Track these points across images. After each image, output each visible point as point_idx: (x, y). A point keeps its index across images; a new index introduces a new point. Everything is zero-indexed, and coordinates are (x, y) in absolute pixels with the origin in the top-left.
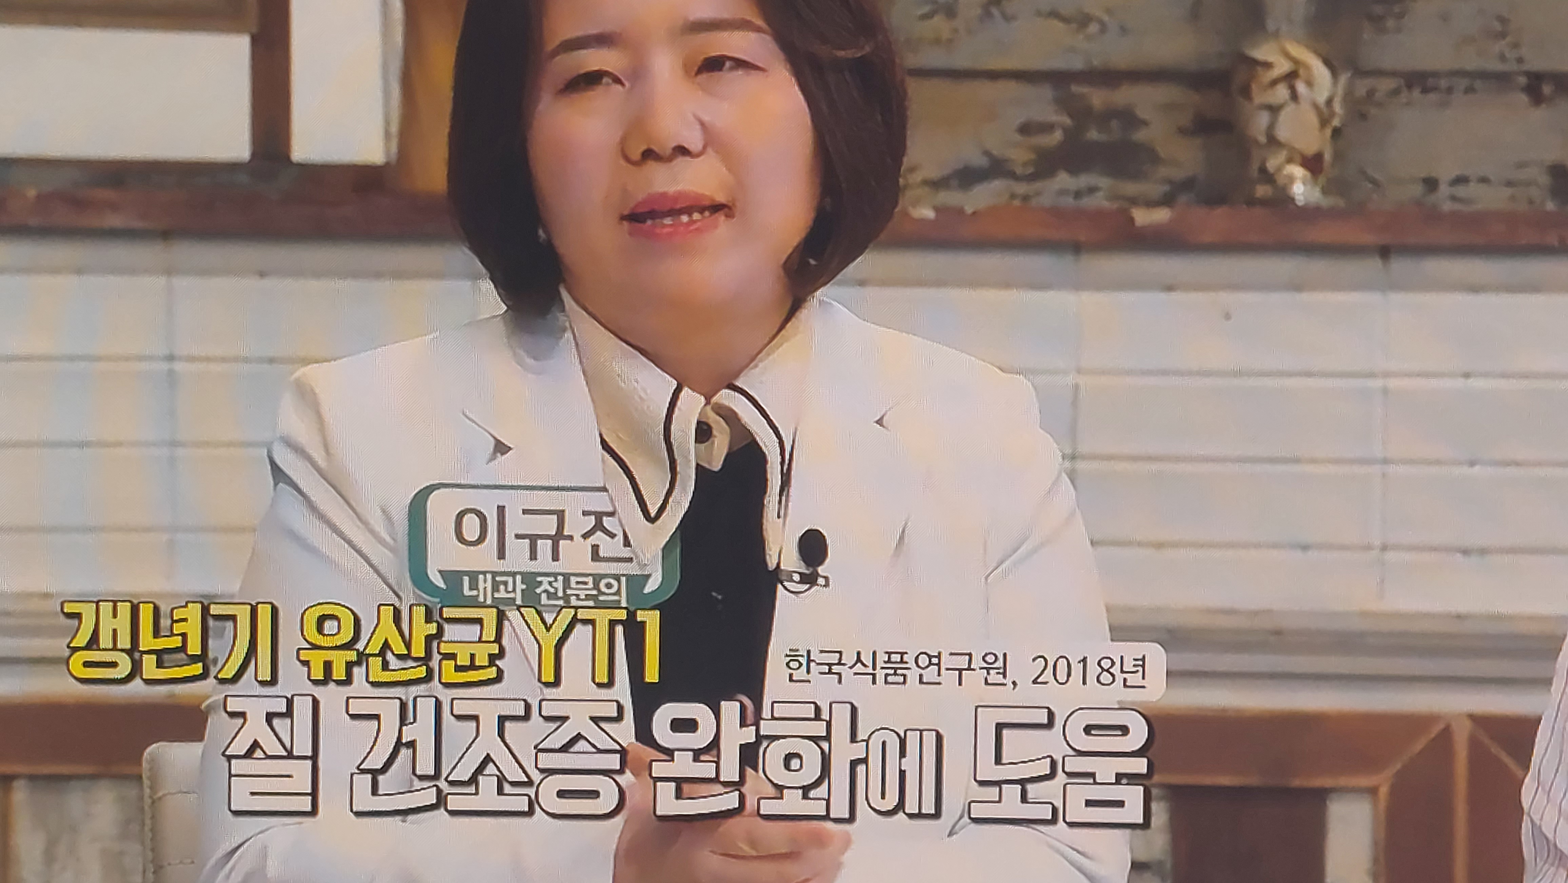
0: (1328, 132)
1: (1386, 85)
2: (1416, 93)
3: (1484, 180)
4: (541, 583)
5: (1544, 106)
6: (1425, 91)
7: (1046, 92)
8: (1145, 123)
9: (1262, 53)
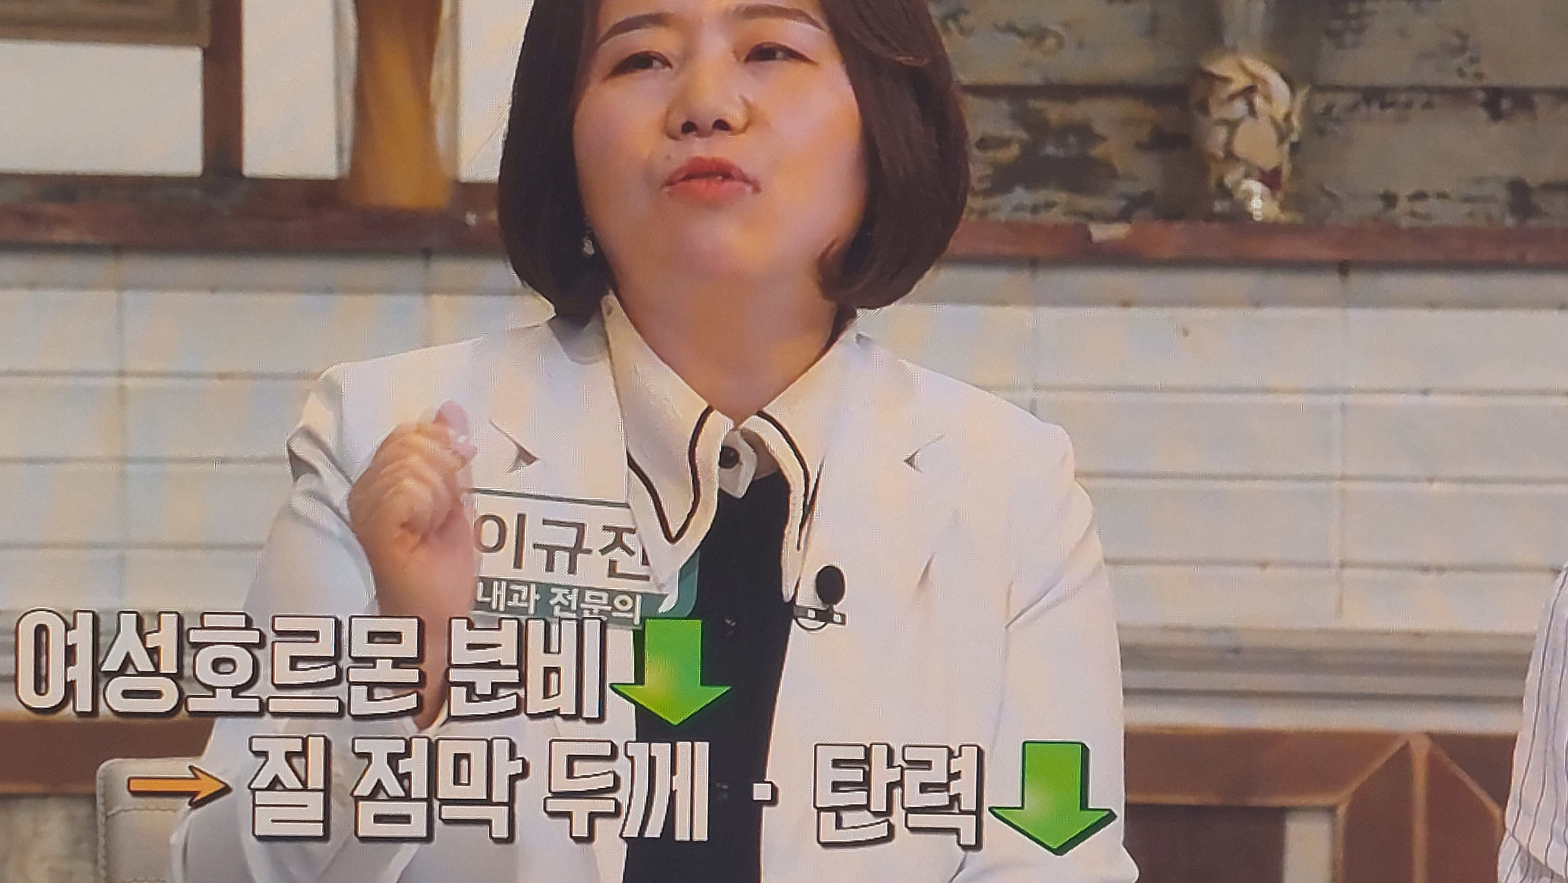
0: (1286, 146)
1: (1343, 100)
2: (1375, 109)
3: (1442, 196)
4: (555, 595)
5: (1502, 122)
6: (1384, 106)
7: (1004, 106)
8: (1103, 139)
9: (1222, 67)
